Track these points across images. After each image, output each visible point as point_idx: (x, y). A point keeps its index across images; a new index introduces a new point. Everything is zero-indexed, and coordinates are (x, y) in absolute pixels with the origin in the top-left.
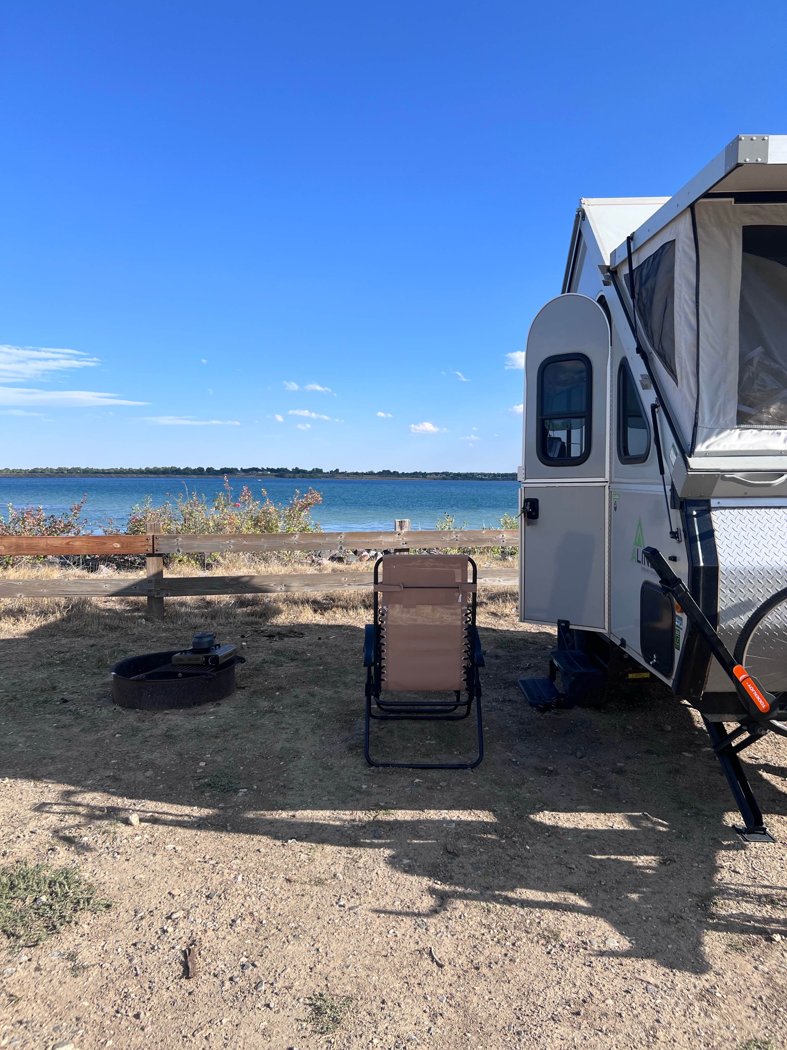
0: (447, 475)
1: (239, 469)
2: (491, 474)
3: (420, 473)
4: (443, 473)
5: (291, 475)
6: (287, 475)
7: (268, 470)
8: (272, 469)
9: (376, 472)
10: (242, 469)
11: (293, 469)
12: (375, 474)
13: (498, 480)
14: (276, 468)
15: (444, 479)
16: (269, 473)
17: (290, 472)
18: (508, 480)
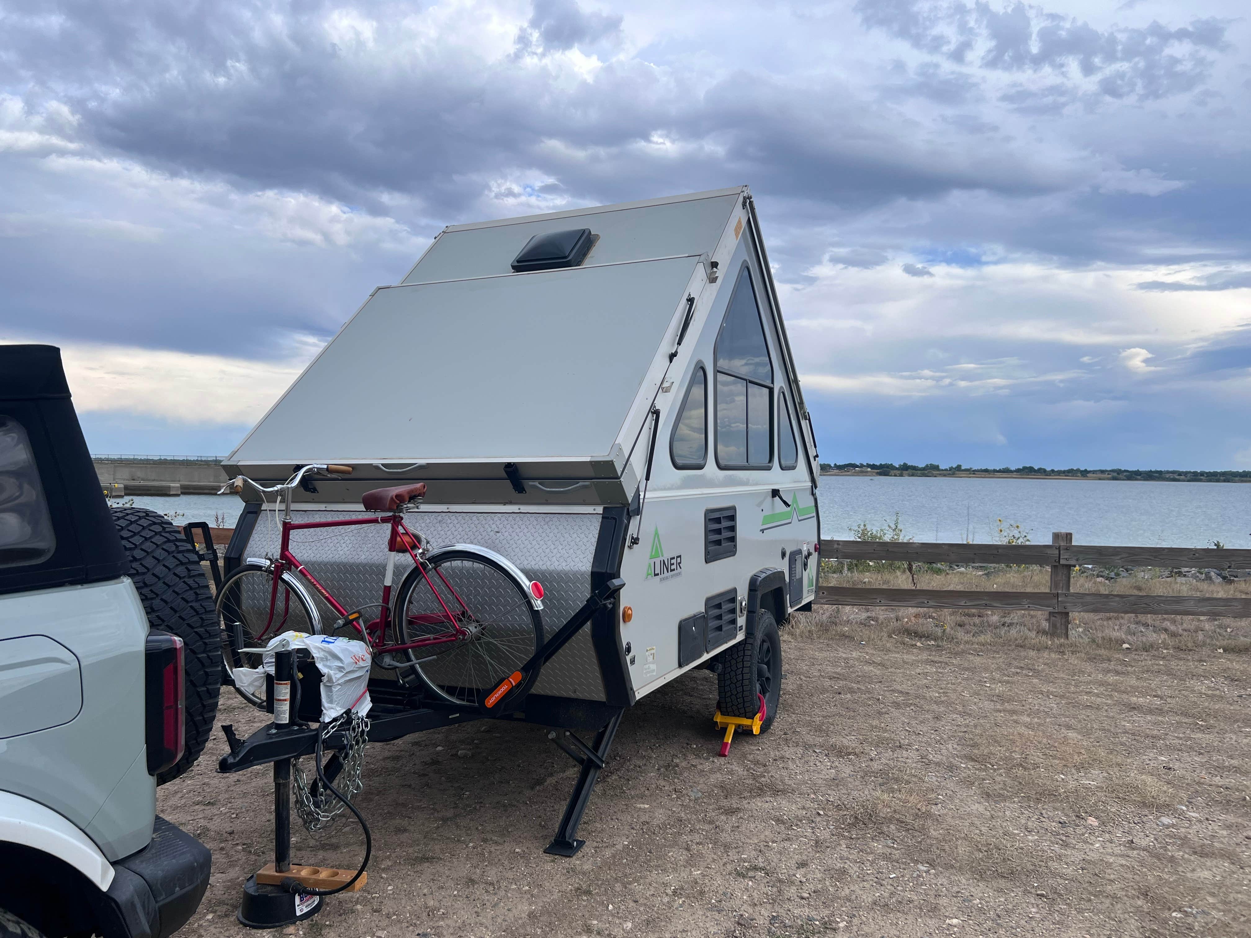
0: (1118, 474)
1: (833, 465)
2: (1190, 472)
3: (1078, 470)
4: (1113, 471)
5: (898, 472)
6: (892, 472)
7: (868, 466)
8: (874, 465)
9: (1013, 469)
10: (835, 464)
11: (900, 465)
12: (1011, 472)
13: (1200, 480)
14: (878, 464)
15: (1114, 479)
16: (869, 469)
17: (897, 469)
18: (1218, 481)
